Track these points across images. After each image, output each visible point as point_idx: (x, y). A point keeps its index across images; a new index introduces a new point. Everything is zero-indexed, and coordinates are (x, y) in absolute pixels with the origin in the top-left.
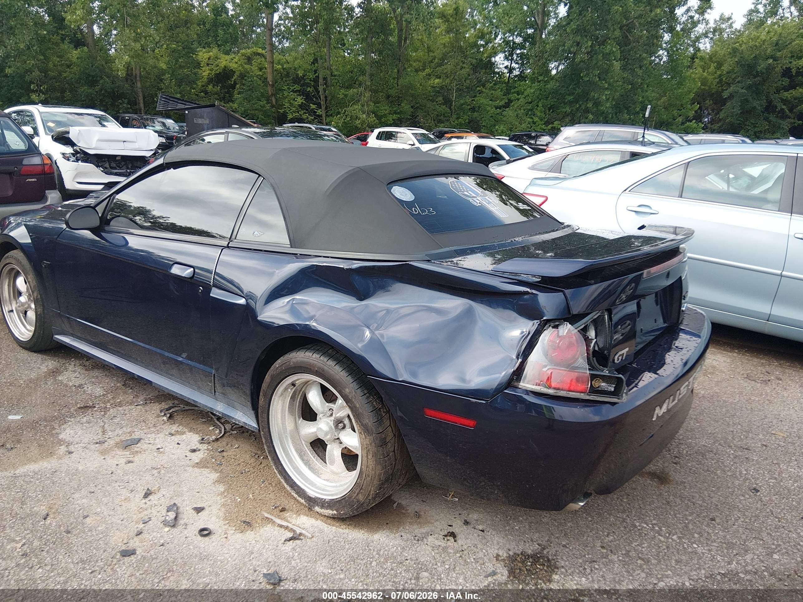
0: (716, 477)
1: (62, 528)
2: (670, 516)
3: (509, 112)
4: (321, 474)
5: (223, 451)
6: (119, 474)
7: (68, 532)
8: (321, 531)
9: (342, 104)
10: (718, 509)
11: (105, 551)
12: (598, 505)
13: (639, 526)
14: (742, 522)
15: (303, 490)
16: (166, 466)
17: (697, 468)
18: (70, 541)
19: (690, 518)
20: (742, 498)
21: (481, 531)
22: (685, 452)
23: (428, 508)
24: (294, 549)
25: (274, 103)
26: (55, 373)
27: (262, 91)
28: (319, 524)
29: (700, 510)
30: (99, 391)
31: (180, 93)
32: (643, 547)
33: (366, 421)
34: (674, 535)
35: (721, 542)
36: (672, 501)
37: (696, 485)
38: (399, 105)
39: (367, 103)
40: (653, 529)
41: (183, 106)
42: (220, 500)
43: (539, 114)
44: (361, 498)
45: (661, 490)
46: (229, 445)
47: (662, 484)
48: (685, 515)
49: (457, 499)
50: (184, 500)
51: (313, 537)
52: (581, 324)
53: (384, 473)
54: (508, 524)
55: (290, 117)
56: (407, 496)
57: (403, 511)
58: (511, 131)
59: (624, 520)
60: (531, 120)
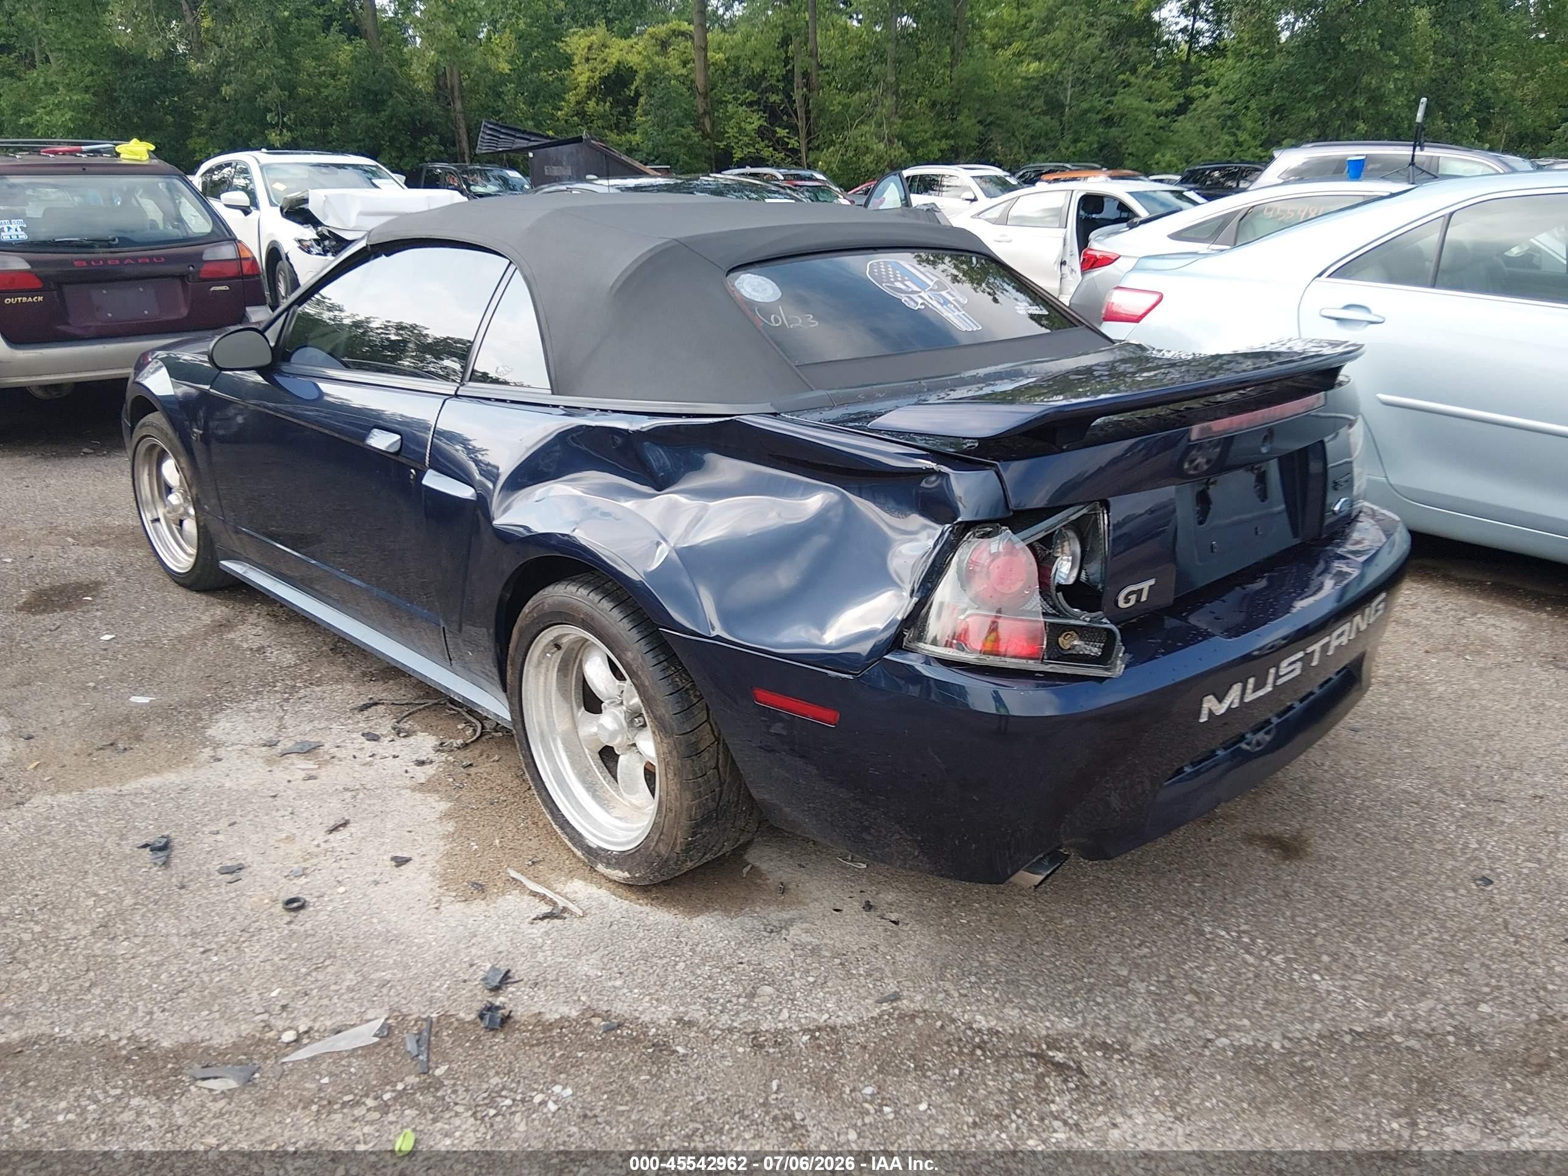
0: (1407, 852)
1: (174, 880)
2: (1282, 920)
3: (1184, 123)
4: (614, 807)
5: (471, 765)
6: (288, 796)
7: (183, 887)
8: (603, 906)
9: (839, 125)
10: (1389, 911)
11: (233, 919)
12: (1139, 891)
13: (1211, 933)
14: (1435, 939)
15: (580, 835)
16: (368, 787)
17: (1372, 834)
18: (182, 901)
19: (1324, 925)
20: (1452, 894)
21: (894, 922)
22: (1358, 801)
23: (807, 877)
24: (547, 933)
25: (709, 130)
26: (223, 626)
27: (685, 106)
28: (602, 894)
29: (1351, 911)
30: (289, 658)
31: (533, 119)
32: (1205, 972)
33: (661, 711)
34: (1278, 954)
35: (1374, 974)
36: (1295, 891)
37: (1357, 865)
38: (952, 120)
39: (887, 119)
40: (1237, 941)
41: (524, 144)
42: (443, 846)
43: (1249, 125)
44: (663, 849)
45: (1280, 869)
46: (484, 756)
47: (1286, 859)
48: (1315, 919)
49: (865, 866)
50: (383, 844)
51: (585, 915)
52: (1039, 530)
53: (699, 807)
54: (949, 914)
55: (738, 155)
56: (774, 856)
57: (759, 881)
58: (1188, 162)
59: (1182, 921)
60: (1232, 139)
